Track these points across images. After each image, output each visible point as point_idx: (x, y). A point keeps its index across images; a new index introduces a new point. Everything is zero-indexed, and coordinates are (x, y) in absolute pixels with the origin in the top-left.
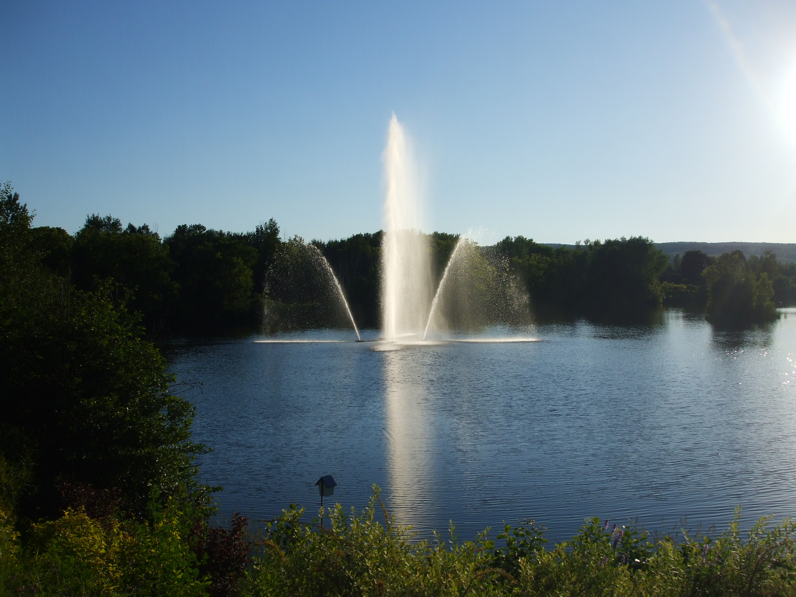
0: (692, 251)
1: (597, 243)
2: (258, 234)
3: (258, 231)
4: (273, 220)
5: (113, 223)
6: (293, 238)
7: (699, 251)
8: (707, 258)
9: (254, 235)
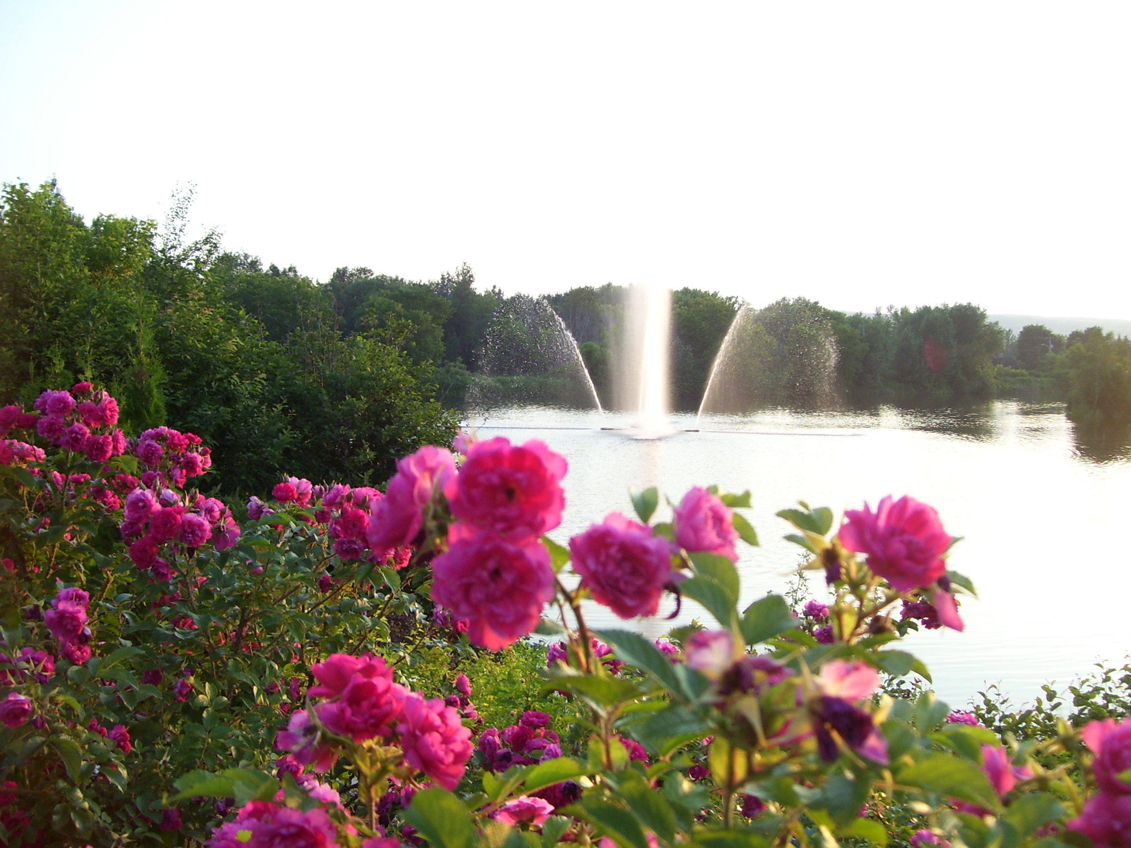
0: (1032, 326)
1: (905, 311)
2: (443, 282)
3: (443, 278)
4: (467, 264)
5: (252, 262)
6: (490, 289)
7: (1041, 327)
8: (1053, 335)
9: (438, 284)
